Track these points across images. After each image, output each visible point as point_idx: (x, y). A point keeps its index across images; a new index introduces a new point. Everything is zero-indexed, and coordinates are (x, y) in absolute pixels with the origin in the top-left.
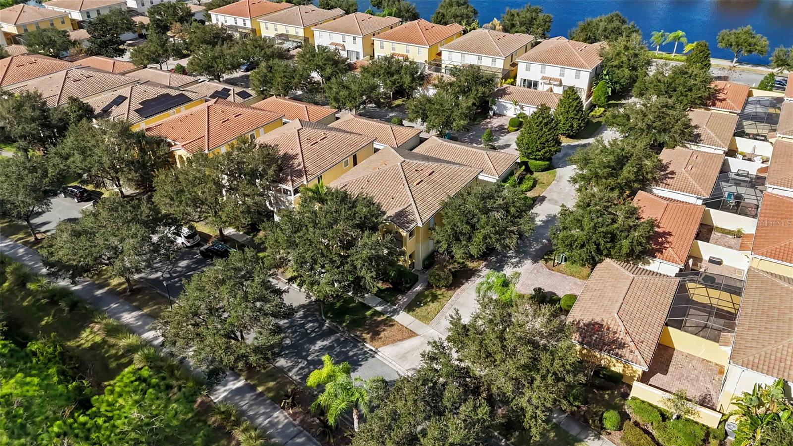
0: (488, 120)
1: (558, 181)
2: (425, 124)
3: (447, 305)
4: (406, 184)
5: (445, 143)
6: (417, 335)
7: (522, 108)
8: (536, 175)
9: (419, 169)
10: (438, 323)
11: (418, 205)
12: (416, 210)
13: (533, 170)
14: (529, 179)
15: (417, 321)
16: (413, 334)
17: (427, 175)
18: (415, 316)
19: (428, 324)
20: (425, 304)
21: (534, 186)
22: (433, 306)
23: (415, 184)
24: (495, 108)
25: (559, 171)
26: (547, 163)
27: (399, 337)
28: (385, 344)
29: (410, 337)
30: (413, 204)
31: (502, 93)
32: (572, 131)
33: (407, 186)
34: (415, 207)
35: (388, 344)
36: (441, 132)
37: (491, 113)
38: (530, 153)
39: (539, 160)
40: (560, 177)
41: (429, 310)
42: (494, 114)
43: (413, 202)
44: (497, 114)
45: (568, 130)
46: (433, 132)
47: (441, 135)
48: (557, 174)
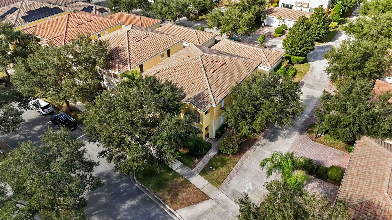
0: (261, 29)
1: (312, 71)
2: (219, 30)
3: (234, 170)
4: (204, 72)
5: (233, 43)
6: (210, 198)
7: (284, 21)
8: (296, 66)
9: (214, 61)
10: (227, 187)
11: (213, 89)
12: (211, 93)
13: (293, 63)
14: (292, 69)
15: (210, 185)
16: (205, 197)
17: (220, 65)
18: (208, 180)
19: (218, 188)
20: (216, 168)
21: (295, 74)
22: (222, 170)
23: (211, 72)
24: (265, 21)
25: (312, 64)
26: (304, 58)
27: (195, 200)
28: (182, 206)
29: (203, 200)
30: (209, 89)
31: (270, 11)
32: (319, 37)
33: (204, 74)
34: (210, 91)
35: (184, 207)
36: (230, 36)
37: (263, 24)
38: (293, 51)
39: (298, 56)
40: (313, 68)
41: (219, 174)
42: (265, 25)
43: (209, 87)
44: (266, 25)
45: (317, 36)
46: (225, 36)
47: (230, 38)
48: (311, 67)
